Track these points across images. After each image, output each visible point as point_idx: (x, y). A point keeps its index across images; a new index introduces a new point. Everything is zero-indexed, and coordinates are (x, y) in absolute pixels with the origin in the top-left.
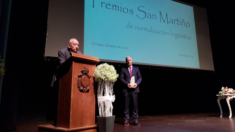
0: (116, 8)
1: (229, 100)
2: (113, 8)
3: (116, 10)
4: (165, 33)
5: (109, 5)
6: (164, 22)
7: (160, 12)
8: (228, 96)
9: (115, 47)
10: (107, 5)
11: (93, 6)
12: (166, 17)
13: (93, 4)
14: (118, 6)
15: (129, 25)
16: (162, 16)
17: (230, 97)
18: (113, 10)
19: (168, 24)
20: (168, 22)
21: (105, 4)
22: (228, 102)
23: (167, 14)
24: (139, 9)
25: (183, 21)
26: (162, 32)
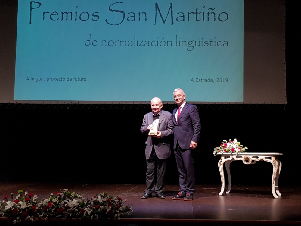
0: (67, 17)
1: (222, 163)
2: (62, 18)
3: (67, 20)
4: (163, 43)
5: (56, 13)
6: (164, 22)
7: (156, 4)
9: (62, 79)
10: (52, 14)
11: (31, 21)
12: (170, 11)
13: (31, 19)
14: (71, 13)
15: (90, 41)
16: (159, 11)
18: (62, 20)
19: (173, 23)
20: (172, 19)
21: (50, 14)
22: (221, 167)
23: (171, 6)
24: (111, 8)
25: (211, 11)
26: (156, 42)
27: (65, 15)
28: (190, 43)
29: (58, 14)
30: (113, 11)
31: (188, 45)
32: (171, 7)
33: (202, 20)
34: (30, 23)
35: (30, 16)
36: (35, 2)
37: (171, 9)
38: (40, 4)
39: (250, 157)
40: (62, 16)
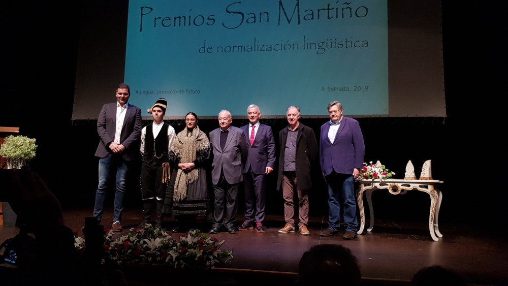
0: (180, 22)
1: (362, 192)
2: (175, 23)
3: (180, 25)
4: (287, 47)
5: (168, 19)
6: (289, 22)
7: (280, 2)
9: (174, 92)
10: (163, 20)
12: (297, 9)
13: (141, 26)
14: (184, 17)
15: (204, 48)
16: (283, 9)
17: (365, 185)
18: (175, 26)
19: (299, 23)
20: (299, 18)
22: (359, 197)
24: (228, 10)
25: (346, 6)
26: (280, 46)
27: (178, 20)
28: (321, 45)
29: (170, 19)
30: (230, 13)
31: (317, 47)
32: (298, 4)
33: (335, 16)
34: (141, 30)
35: (140, 23)
36: (146, 7)
37: (297, 7)
38: (152, 9)
39: (399, 185)
40: (175, 21)
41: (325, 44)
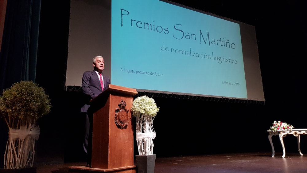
0: (148, 27)
1: (282, 136)
2: (145, 27)
3: (148, 29)
4: (206, 56)
6: (205, 43)
7: (200, 30)
8: (281, 131)
9: (148, 73)
10: (137, 23)
11: (122, 24)
12: (208, 37)
14: (151, 24)
15: (164, 47)
16: (202, 35)
17: (283, 133)
18: (145, 28)
19: (210, 45)
20: (209, 42)
22: (281, 139)
24: (175, 27)
25: (227, 41)
26: (202, 55)
27: (146, 25)
28: (220, 58)
29: (141, 23)
30: (177, 29)
31: (218, 59)
32: (208, 34)
33: (224, 46)
34: (122, 26)
35: (121, 20)
36: (124, 10)
38: (129, 13)
39: (297, 132)
40: (145, 26)
41: (221, 58)
